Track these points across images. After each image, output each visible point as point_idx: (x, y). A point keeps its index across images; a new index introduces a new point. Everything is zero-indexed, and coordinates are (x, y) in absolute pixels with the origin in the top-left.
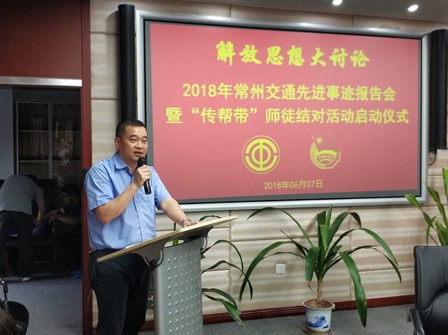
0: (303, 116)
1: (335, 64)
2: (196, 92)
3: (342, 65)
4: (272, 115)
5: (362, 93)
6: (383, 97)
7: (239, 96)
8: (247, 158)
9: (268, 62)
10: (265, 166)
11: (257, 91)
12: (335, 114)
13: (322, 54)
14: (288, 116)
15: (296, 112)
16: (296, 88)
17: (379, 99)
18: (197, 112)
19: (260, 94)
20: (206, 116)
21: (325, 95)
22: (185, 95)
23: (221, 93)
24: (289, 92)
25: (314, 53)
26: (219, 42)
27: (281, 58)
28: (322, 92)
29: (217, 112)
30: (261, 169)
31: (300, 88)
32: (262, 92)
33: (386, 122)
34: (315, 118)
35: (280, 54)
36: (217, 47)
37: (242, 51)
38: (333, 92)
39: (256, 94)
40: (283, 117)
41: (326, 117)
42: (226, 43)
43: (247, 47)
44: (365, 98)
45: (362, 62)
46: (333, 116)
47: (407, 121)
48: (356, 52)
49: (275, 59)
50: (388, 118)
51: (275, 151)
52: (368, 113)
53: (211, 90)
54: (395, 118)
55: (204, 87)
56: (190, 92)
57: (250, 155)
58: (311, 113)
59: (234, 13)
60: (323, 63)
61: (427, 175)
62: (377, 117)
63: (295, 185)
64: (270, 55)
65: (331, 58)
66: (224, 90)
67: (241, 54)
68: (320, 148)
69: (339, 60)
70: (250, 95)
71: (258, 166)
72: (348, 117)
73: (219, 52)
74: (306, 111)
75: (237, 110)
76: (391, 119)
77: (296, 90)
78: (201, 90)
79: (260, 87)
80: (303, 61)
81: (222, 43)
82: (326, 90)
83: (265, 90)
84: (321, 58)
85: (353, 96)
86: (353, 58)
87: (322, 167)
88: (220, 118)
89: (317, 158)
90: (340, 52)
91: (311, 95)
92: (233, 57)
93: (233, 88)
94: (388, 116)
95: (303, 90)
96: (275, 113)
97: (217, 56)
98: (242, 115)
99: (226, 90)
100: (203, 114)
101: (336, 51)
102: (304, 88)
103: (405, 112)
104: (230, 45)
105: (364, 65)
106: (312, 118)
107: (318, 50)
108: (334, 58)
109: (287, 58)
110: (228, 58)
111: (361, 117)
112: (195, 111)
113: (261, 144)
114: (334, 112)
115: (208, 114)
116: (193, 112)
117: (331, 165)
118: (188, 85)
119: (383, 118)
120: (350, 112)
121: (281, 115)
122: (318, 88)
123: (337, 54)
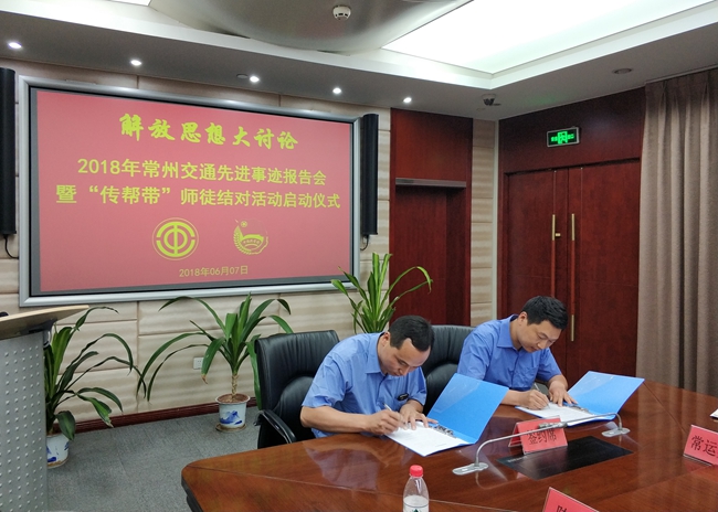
0: (225, 198)
1: (260, 144)
2: (94, 168)
3: (269, 147)
4: (188, 196)
5: (291, 176)
6: (313, 181)
7: (148, 174)
8: (159, 242)
9: (182, 138)
10: (180, 251)
11: (170, 169)
12: (261, 197)
13: (246, 133)
14: (207, 198)
15: (217, 193)
16: (217, 168)
17: (309, 183)
18: (96, 190)
19: (174, 173)
20: (107, 195)
21: (249, 177)
22: (81, 171)
23: (126, 170)
24: (209, 171)
25: (237, 133)
26: (123, 115)
27: (199, 135)
28: (247, 174)
29: (121, 191)
30: (176, 255)
31: (221, 167)
32: (176, 170)
33: (316, 206)
34: (239, 200)
35: (197, 131)
36: (121, 119)
37: (151, 125)
38: (259, 174)
39: (169, 173)
40: (202, 198)
41: (251, 200)
42: (132, 116)
43: (158, 121)
44: (293, 181)
45: (290, 144)
46: (259, 199)
47: (338, 206)
48: (284, 133)
49: (191, 136)
50: (318, 203)
51: (193, 235)
52: (297, 196)
53: (113, 167)
54: (326, 202)
55: (104, 163)
56: (87, 168)
57: (162, 239)
58: (234, 196)
59: (142, 83)
60: (247, 144)
61: (359, 260)
62: (306, 201)
63: (216, 272)
64: (185, 131)
65: (256, 138)
66: (130, 167)
67: (151, 129)
68: (245, 232)
69: (265, 140)
70: (162, 173)
71: (172, 251)
72: (275, 200)
73: (123, 125)
74: (228, 193)
75: (146, 189)
76: (321, 203)
77: (217, 170)
78: (101, 167)
79: (174, 165)
80: (224, 139)
81: (127, 116)
82: (251, 172)
83: (180, 168)
84: (244, 138)
85: (280, 179)
86: (280, 140)
87: (248, 252)
88: (125, 197)
89: (242, 243)
90: (266, 132)
91: (234, 176)
92: (141, 131)
93: (140, 165)
94: (318, 200)
95: (225, 170)
96: (193, 194)
97: (121, 129)
98: (152, 195)
99: (132, 167)
100: (103, 193)
101: (262, 131)
102: (225, 168)
103: (336, 197)
104: (137, 118)
105: (292, 147)
106: (235, 200)
107: (241, 128)
108: (259, 138)
109: (205, 136)
110: (134, 133)
111: (289, 201)
112: (93, 189)
113: (176, 226)
114: (261, 195)
115: (109, 193)
116: (91, 190)
117: (258, 250)
118: (85, 161)
119: (313, 202)
120: (278, 196)
121: (199, 196)
122: (242, 169)
123: (262, 134)
